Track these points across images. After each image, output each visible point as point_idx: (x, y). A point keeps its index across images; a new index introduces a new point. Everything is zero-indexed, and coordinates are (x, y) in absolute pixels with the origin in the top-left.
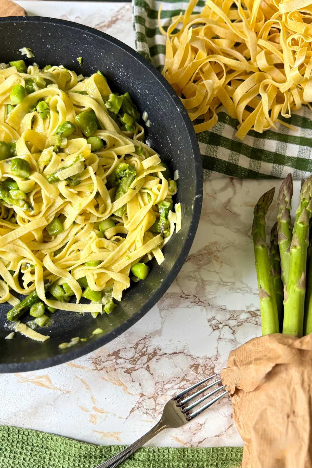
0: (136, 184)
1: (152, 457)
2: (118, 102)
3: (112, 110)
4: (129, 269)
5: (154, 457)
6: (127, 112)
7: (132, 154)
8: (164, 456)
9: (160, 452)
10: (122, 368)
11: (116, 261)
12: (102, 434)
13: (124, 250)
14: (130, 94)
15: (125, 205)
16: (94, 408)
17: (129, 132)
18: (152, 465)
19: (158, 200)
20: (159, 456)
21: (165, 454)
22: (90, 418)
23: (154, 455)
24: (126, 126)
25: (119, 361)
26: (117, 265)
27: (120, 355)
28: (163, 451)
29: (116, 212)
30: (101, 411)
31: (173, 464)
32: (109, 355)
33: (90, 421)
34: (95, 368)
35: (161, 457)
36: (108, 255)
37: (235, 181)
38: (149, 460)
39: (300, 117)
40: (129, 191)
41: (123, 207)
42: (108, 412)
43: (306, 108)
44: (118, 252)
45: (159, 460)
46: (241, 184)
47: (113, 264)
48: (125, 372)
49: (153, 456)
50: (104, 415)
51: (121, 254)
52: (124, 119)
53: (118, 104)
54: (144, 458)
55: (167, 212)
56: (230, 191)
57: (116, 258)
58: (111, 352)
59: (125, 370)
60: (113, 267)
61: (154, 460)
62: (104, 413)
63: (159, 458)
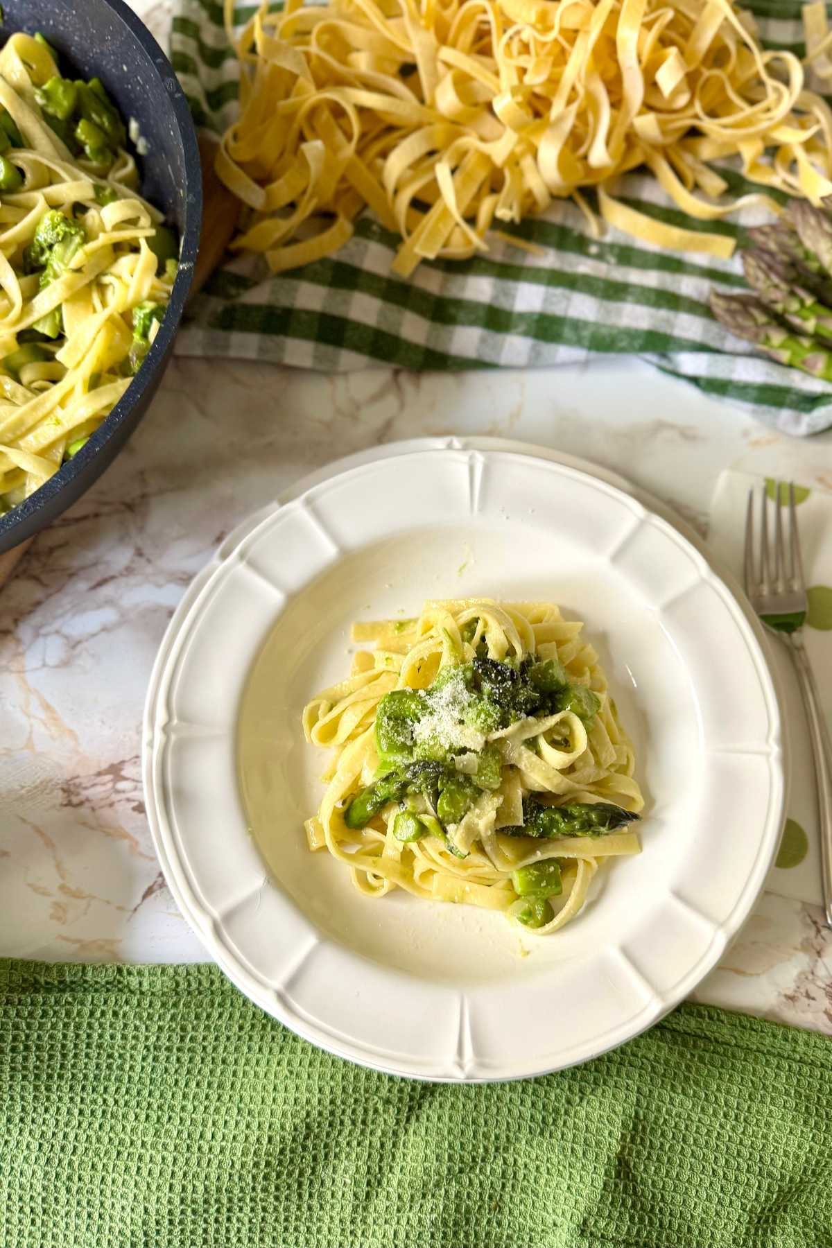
0: (85, 262)
1: (183, 986)
2: (65, 92)
3: (51, 110)
4: (61, 450)
5: (189, 985)
6: (90, 119)
7: (88, 204)
8: (212, 983)
9: (202, 974)
10: (128, 800)
11: (31, 429)
12: (77, 945)
13: (48, 406)
14: (101, 81)
15: (59, 308)
16: (63, 888)
17: (94, 164)
18: (182, 1003)
19: (131, 297)
20: (200, 984)
21: (213, 977)
22: (51, 911)
23: (189, 981)
24: (88, 149)
25: (121, 785)
26: (30, 437)
27: (124, 773)
28: (210, 972)
29: (38, 322)
30: (77, 895)
31: (232, 999)
32: (99, 774)
33: (52, 917)
34: (65, 802)
35: (206, 984)
36: (11, 413)
37: (404, 379)
38: (177, 994)
39: (553, 225)
40: (66, 276)
41: (52, 313)
42: (94, 897)
43: (570, 206)
44: (34, 408)
45: (200, 993)
46: (418, 386)
47: (23, 436)
48: (134, 809)
49: (186, 984)
50: (83, 903)
51: (40, 414)
52: (81, 131)
53: (64, 97)
54: (165, 990)
55: (147, 322)
56: (391, 401)
57: (30, 422)
58: (104, 766)
59: (135, 804)
60: (22, 443)
61: (189, 993)
62: (83, 898)
63: (201, 988)
